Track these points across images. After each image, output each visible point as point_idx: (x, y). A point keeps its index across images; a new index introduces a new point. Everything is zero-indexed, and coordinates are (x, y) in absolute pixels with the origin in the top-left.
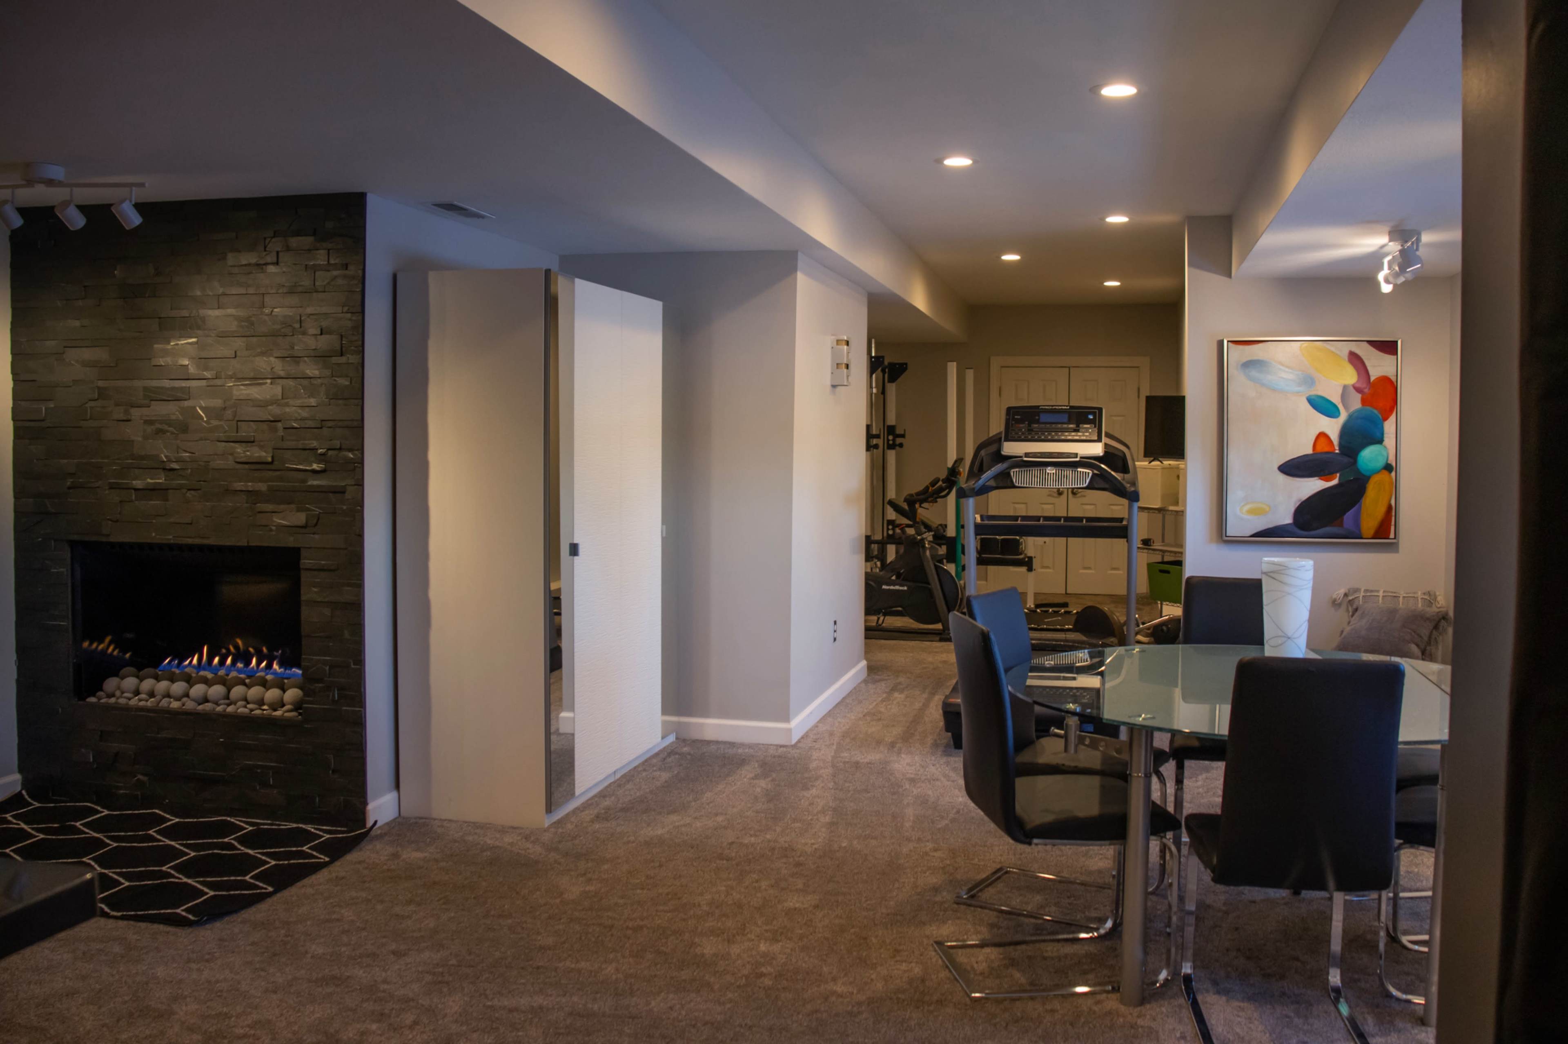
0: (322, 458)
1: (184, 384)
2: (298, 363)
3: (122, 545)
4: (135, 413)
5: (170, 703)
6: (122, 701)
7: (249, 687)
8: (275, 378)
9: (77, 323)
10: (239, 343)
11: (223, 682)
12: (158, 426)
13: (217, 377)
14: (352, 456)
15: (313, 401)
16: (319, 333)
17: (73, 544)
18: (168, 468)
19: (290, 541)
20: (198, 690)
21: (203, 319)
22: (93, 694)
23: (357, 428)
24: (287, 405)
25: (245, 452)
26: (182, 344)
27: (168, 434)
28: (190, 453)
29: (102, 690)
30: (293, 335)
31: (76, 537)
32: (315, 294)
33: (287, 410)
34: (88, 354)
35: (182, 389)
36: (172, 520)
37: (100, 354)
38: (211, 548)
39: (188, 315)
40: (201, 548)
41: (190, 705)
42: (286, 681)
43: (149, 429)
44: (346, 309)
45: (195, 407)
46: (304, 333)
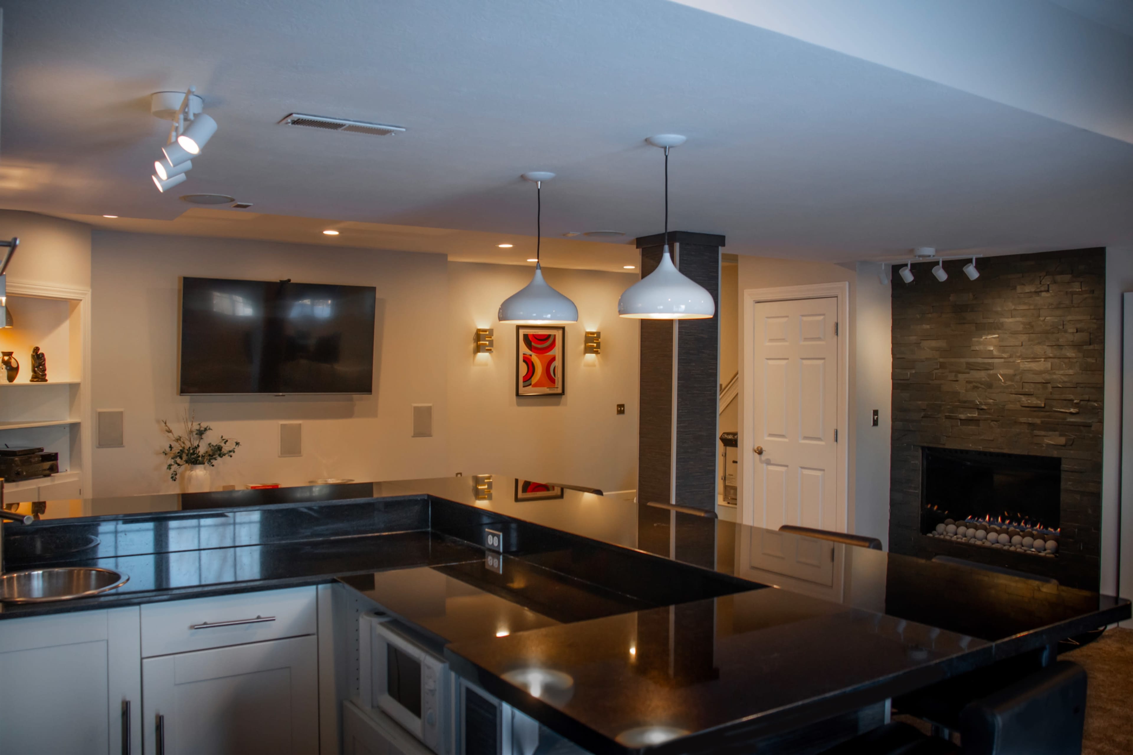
0: (1076, 405)
1: (990, 361)
2: (1062, 349)
3: (950, 450)
4: (961, 376)
5: (976, 541)
6: (948, 538)
7: (1023, 537)
8: (1047, 358)
9: (928, 327)
10: (1024, 337)
11: (1006, 532)
12: (974, 384)
13: (1011, 357)
14: (1096, 405)
15: (1071, 372)
16: (1076, 331)
17: (923, 448)
18: (980, 408)
19: (1055, 454)
20: (992, 536)
21: (1002, 324)
22: (931, 533)
23: (1100, 388)
24: (1055, 374)
25: (1027, 400)
26: (989, 338)
27: (980, 389)
28: (993, 400)
29: (935, 530)
30: (1058, 333)
31: (925, 445)
32: (1072, 309)
33: (1055, 377)
34: (934, 344)
35: (989, 364)
36: (982, 437)
37: (941, 344)
38: (1004, 455)
39: (993, 322)
40: (998, 455)
41: (988, 544)
42: (1046, 536)
43: (969, 386)
44: (1093, 317)
45: (997, 374)
46: (1066, 332)
